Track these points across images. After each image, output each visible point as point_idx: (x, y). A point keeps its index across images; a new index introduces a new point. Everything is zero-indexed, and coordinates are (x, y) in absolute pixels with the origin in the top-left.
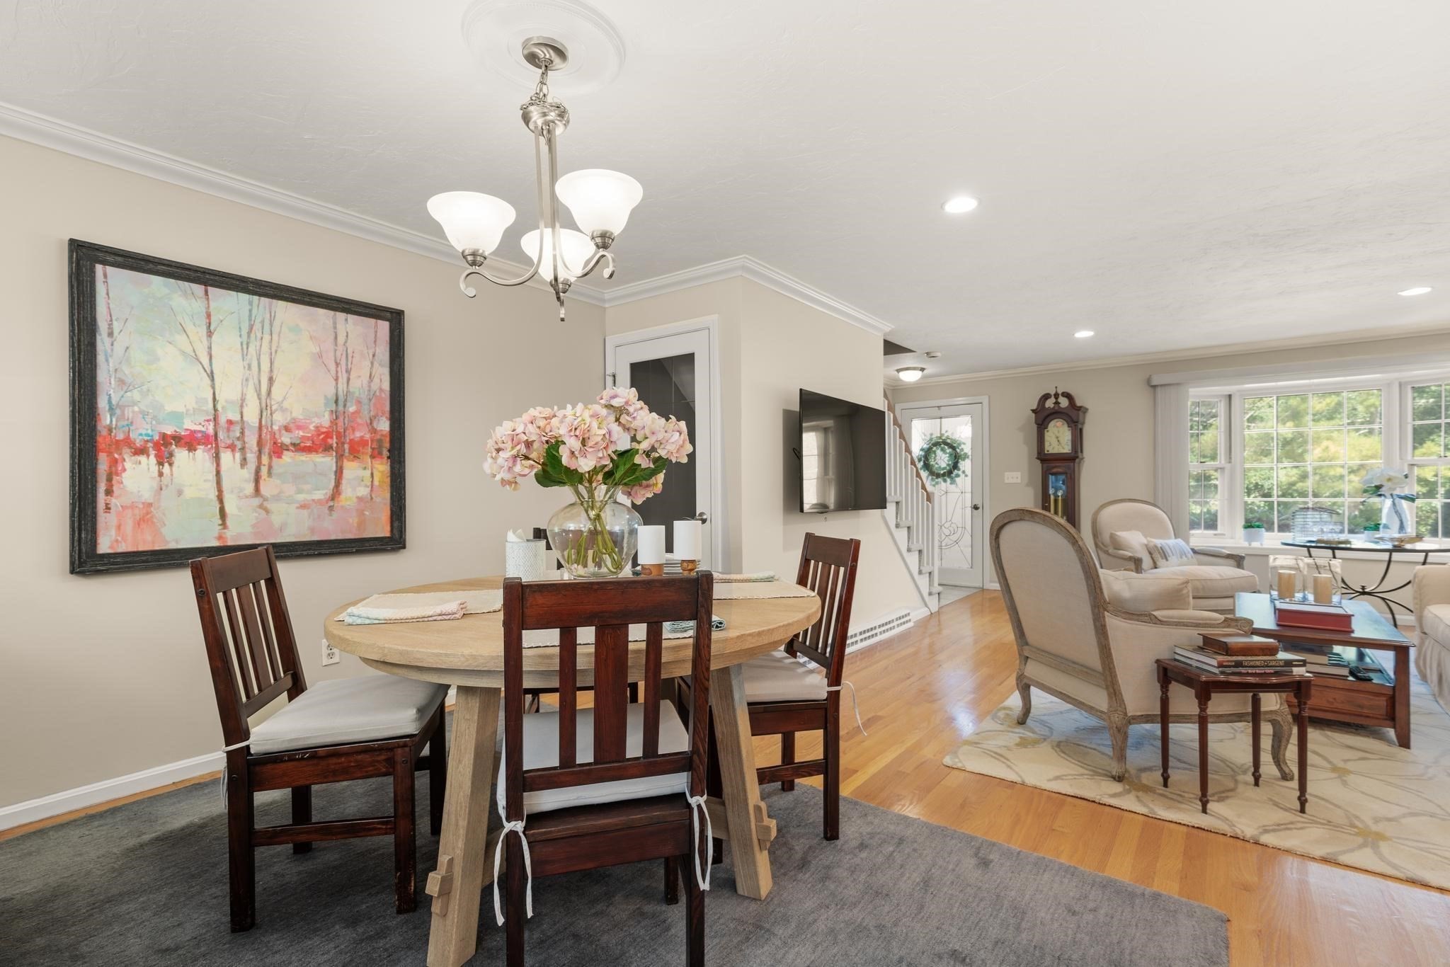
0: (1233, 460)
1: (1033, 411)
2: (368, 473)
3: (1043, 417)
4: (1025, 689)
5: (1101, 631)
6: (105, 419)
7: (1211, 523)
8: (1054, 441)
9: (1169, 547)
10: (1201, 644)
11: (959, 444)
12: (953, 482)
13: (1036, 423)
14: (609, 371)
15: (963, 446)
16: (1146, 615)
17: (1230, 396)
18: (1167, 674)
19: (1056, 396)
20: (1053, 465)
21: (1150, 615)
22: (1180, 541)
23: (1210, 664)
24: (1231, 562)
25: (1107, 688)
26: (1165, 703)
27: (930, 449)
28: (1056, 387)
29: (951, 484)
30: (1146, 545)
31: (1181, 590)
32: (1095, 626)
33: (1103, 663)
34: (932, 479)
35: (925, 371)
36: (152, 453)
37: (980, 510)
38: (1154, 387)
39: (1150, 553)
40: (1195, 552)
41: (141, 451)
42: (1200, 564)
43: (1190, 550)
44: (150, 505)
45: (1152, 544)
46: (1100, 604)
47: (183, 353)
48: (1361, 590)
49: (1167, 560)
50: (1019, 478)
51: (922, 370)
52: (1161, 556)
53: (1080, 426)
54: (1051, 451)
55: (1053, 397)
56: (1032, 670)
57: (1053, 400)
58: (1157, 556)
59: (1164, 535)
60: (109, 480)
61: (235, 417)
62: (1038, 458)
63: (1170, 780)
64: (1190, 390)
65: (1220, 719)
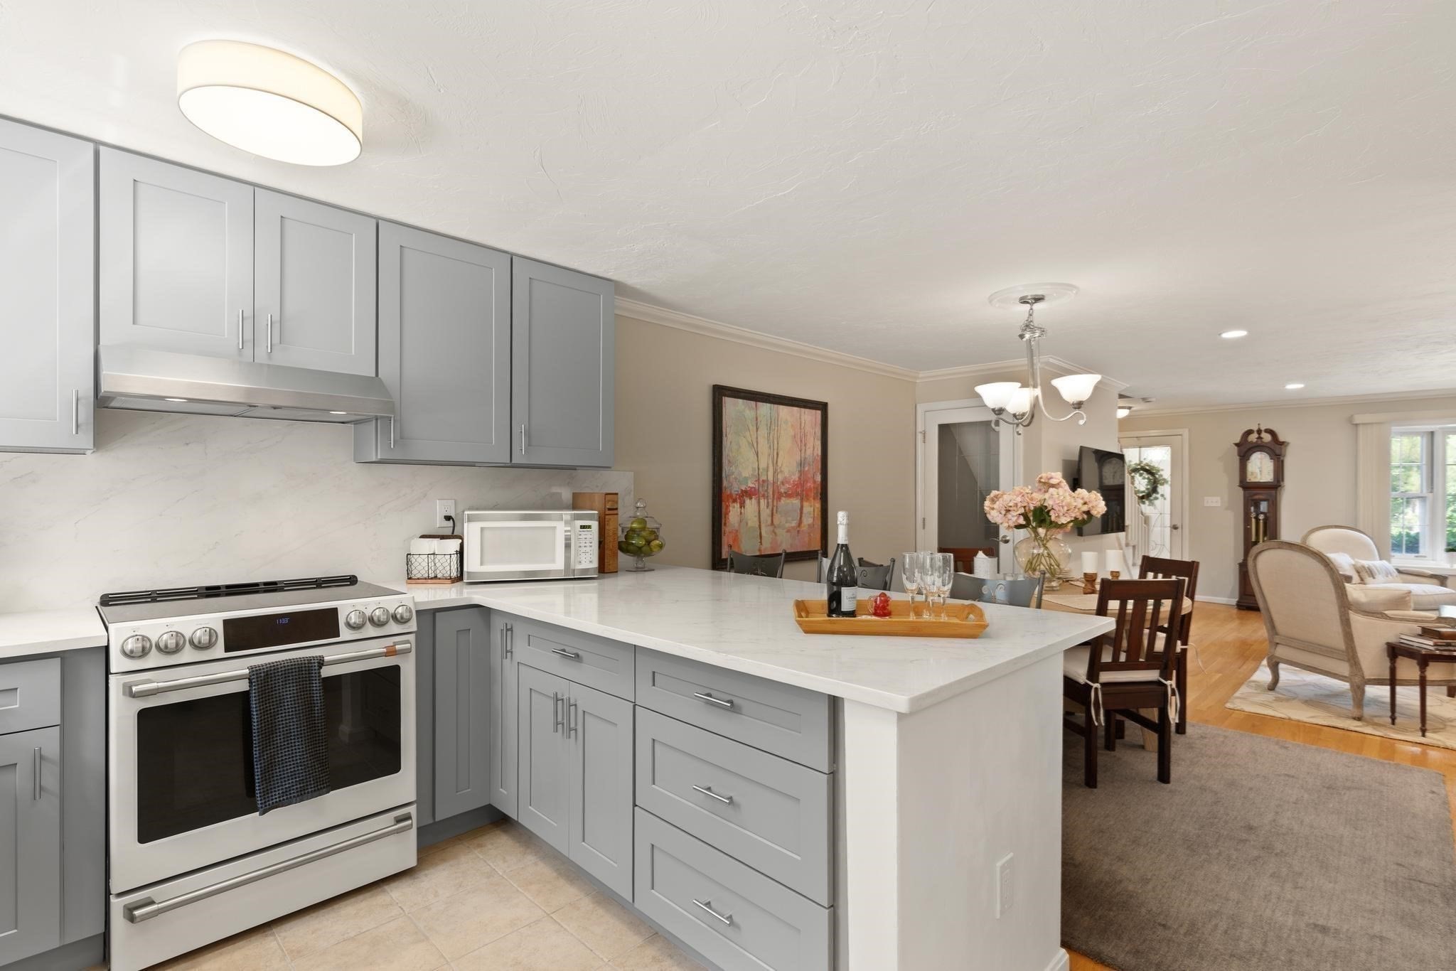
0: (1435, 490)
1: (1237, 445)
2: (812, 508)
3: (1245, 449)
4: (1274, 668)
5: (1346, 623)
6: (725, 483)
7: (1413, 545)
8: (1256, 471)
9: (1376, 569)
10: (1420, 633)
11: (1159, 471)
12: (1151, 504)
13: (1239, 455)
14: (920, 429)
15: (1161, 473)
16: (1378, 613)
17: (1432, 433)
18: (1395, 651)
19: (1259, 432)
20: (1255, 492)
21: (1381, 613)
22: (1384, 562)
23: (1428, 644)
24: (1435, 581)
25: (1349, 661)
26: (1393, 671)
28: (1260, 425)
29: (1149, 505)
30: (1354, 565)
31: (1405, 597)
32: (1341, 620)
33: (1346, 643)
35: (1132, 409)
36: (738, 501)
37: (1179, 530)
38: (1357, 425)
39: (1358, 572)
40: (1400, 572)
41: (735, 501)
42: (1405, 582)
43: (1395, 571)
44: (737, 531)
45: (1359, 565)
46: (1345, 605)
47: (748, 442)
49: (1374, 578)
50: (1220, 502)
51: (1130, 408)
52: (1368, 574)
53: (1282, 458)
54: (1253, 480)
55: (1256, 432)
56: (1281, 652)
57: (1256, 435)
58: (1364, 575)
59: (1371, 558)
60: (725, 517)
61: (765, 478)
62: (1240, 486)
63: (1397, 721)
65: (1435, 683)
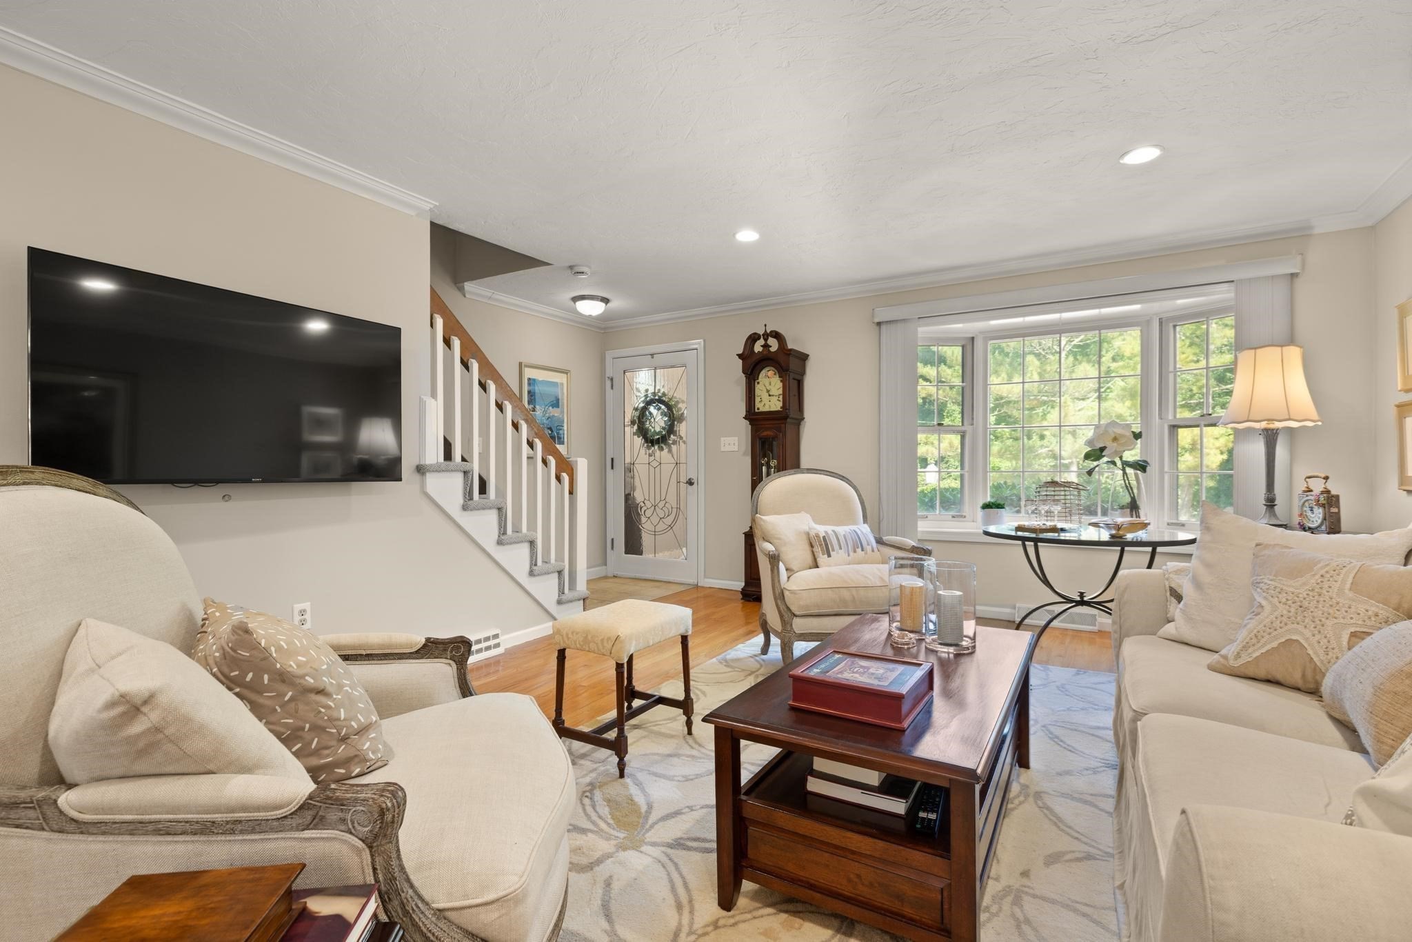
0: (975, 421)
1: (740, 356)
3: (753, 364)
8: (765, 396)
9: (837, 537)
11: (676, 402)
12: (669, 450)
13: (745, 372)
15: (679, 405)
17: (973, 339)
19: (766, 336)
20: (763, 426)
27: (645, 409)
28: (765, 325)
29: (667, 452)
30: (808, 535)
34: (647, 445)
35: (608, 302)
37: (695, 487)
38: (879, 324)
39: (812, 545)
40: (880, 542)
43: (873, 541)
45: (813, 532)
48: (1078, 599)
50: (737, 444)
52: (823, 550)
54: (763, 408)
55: (761, 338)
57: (761, 342)
58: (817, 549)
62: (749, 419)
64: (920, 329)
